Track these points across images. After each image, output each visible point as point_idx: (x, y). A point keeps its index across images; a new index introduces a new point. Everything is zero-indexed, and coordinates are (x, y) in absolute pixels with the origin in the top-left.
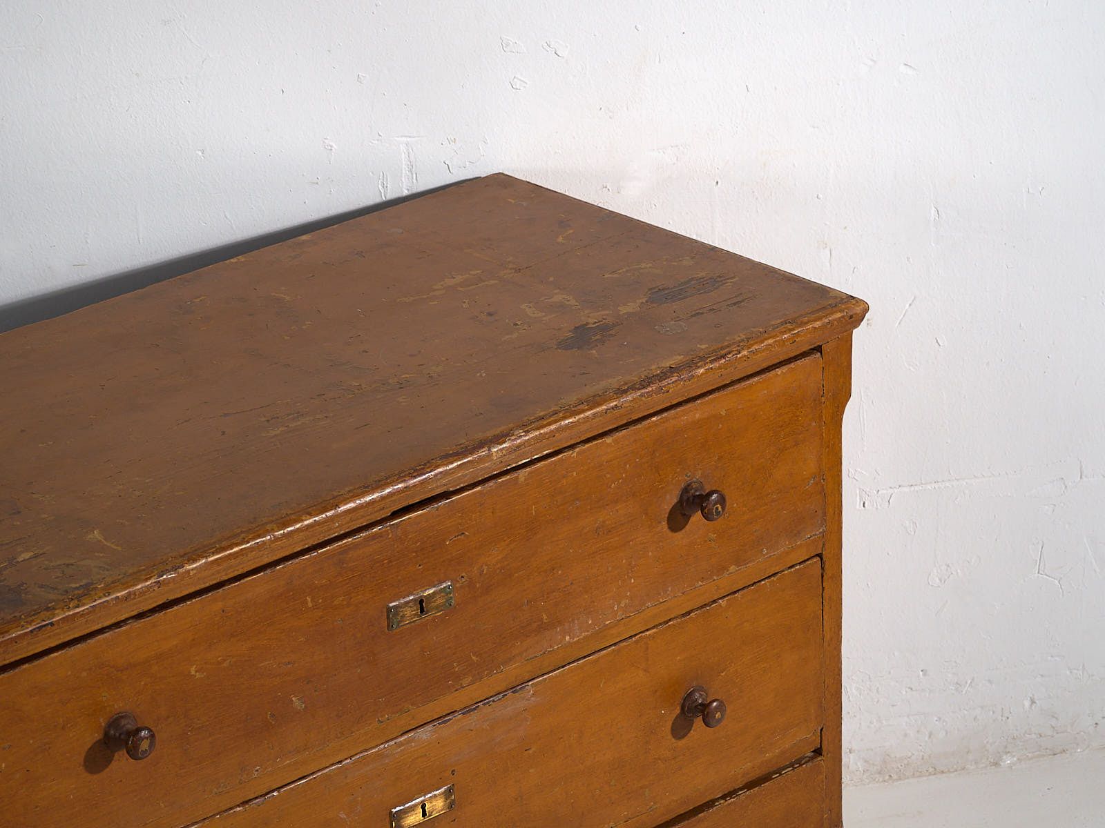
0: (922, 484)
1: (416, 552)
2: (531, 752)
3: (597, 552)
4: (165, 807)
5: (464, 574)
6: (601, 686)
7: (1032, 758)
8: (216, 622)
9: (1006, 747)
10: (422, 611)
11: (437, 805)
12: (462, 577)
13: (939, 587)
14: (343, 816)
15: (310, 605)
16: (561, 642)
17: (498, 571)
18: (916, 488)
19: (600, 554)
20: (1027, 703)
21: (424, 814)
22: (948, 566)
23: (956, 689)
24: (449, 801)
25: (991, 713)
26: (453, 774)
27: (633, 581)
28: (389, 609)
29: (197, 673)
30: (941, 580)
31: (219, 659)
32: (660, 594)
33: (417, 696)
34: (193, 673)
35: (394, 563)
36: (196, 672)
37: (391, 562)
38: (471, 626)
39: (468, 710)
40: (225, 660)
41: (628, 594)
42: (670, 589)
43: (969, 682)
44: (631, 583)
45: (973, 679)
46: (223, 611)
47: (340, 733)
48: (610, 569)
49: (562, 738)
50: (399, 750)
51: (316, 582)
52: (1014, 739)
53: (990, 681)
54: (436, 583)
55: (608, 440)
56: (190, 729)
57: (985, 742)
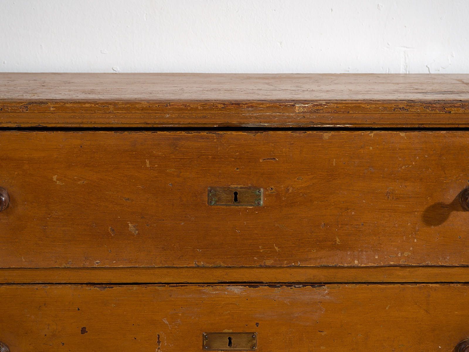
1: (236, 159)
2: (323, 334)
3: (386, 209)
4: (26, 261)
5: (272, 187)
6: (387, 308)
8: (75, 152)
10: (236, 200)
11: (241, 342)
14: (166, 322)
15: (148, 165)
16: (351, 262)
17: (301, 194)
19: (389, 212)
21: (230, 345)
24: (251, 342)
26: (257, 326)
27: (416, 241)
28: (210, 190)
29: (58, 182)
31: (75, 177)
32: (439, 259)
33: (227, 258)
34: (55, 180)
35: (216, 160)
36: (57, 180)
37: (214, 158)
38: (276, 225)
39: (272, 285)
40: (80, 180)
41: (411, 249)
42: (448, 258)
44: (414, 241)
46: (81, 147)
47: (164, 261)
48: (397, 225)
49: (350, 334)
50: (214, 293)
51: (154, 152)
55: (402, 134)
56: (49, 216)
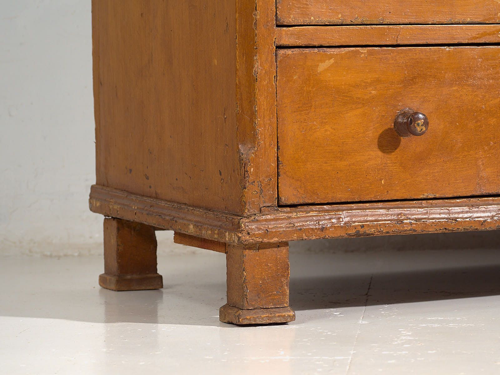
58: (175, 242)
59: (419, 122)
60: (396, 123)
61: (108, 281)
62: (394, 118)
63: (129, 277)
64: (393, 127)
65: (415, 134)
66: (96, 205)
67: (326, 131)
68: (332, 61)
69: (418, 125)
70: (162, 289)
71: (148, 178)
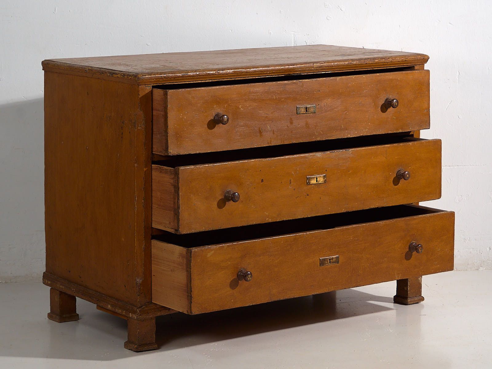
0: (453, 166)
2: (350, 173)
7: (490, 269)
9: (481, 264)
10: (307, 111)
11: (321, 180)
12: (319, 105)
13: (458, 203)
15: (275, 98)
16: (347, 136)
17: (329, 106)
18: (451, 167)
20: (488, 249)
21: (317, 181)
22: (462, 196)
23: (464, 241)
24: (324, 179)
25: (476, 251)
26: (326, 171)
27: (370, 124)
28: (297, 107)
30: (459, 201)
32: (377, 131)
34: (240, 107)
40: (249, 107)
41: (368, 128)
43: (468, 239)
45: (470, 238)
51: (277, 92)
52: (483, 261)
53: (476, 240)
54: (311, 104)
57: (474, 261)
58: (97, 309)
59: (249, 276)
60: (238, 275)
61: (54, 318)
62: (237, 273)
63: (64, 316)
64: (236, 277)
65: (246, 280)
66: (48, 282)
67: (210, 282)
68: (213, 252)
69: (249, 277)
70: (79, 320)
71: (80, 277)
